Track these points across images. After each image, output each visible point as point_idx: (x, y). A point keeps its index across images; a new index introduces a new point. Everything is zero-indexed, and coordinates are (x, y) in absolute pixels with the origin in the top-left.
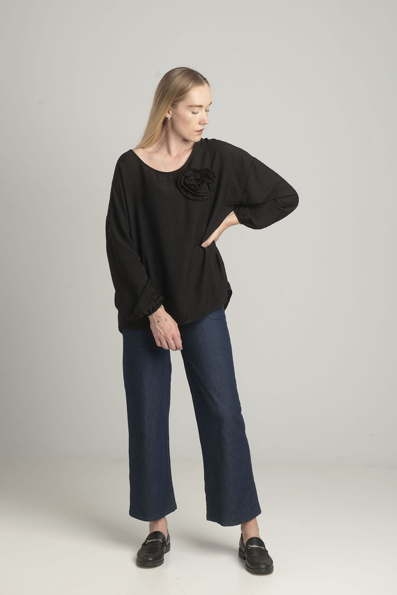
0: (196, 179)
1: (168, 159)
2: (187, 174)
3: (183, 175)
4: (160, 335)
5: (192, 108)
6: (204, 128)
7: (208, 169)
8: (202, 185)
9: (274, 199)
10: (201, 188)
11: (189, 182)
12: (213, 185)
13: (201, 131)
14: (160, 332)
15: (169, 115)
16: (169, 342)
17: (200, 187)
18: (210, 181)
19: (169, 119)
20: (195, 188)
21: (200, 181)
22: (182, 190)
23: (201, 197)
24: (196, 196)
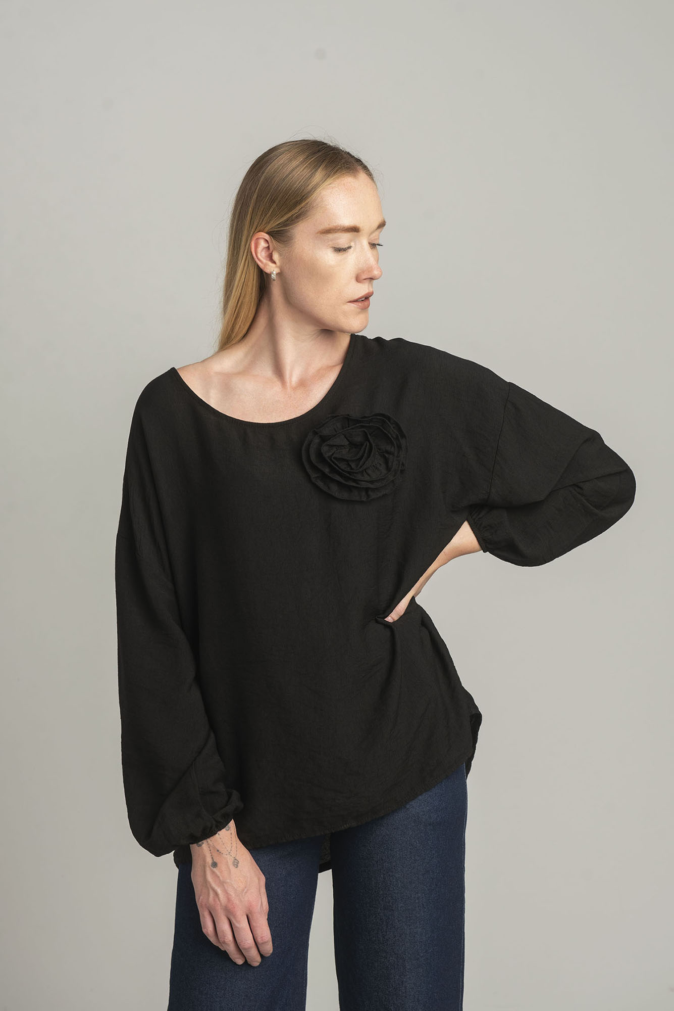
0: (352, 444)
1: (274, 390)
2: (326, 432)
3: (315, 433)
4: (214, 900)
5: (330, 236)
6: (371, 290)
7: (383, 415)
8: (367, 460)
9: (575, 485)
10: (365, 467)
11: (331, 454)
12: (398, 457)
13: (367, 298)
14: (216, 894)
15: (273, 265)
16: (237, 925)
17: (361, 467)
18: (389, 448)
19: (273, 276)
20: (348, 469)
21: (362, 450)
22: (313, 475)
23: (364, 493)
24: (350, 489)
